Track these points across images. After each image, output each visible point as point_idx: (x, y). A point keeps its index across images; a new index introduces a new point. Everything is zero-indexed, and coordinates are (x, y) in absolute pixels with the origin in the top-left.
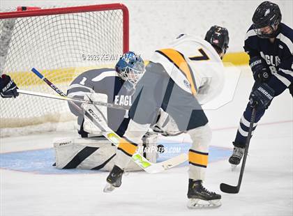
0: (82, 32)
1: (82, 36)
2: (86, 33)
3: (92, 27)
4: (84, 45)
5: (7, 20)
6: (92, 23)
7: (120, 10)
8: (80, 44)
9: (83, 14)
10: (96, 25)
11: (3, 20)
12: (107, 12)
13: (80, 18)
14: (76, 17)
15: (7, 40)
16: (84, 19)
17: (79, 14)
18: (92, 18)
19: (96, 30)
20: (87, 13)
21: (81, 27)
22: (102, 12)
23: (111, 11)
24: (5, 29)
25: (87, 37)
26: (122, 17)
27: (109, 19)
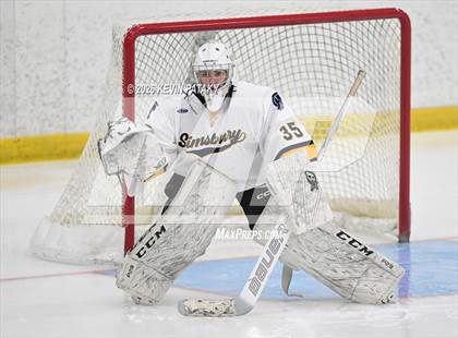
0: (330, 56)
1: (331, 63)
2: (337, 58)
3: (349, 48)
4: (334, 78)
6: (348, 41)
7: (397, 20)
8: (326, 76)
9: (333, 25)
10: (354, 45)
11: (195, 34)
12: (373, 22)
13: (327, 33)
17: (326, 25)
18: (347, 33)
19: (355, 53)
20: (341, 23)
21: (329, 48)
22: (366, 23)
23: (380, 21)
25: (338, 65)
26: (398, 31)
27: (377, 34)
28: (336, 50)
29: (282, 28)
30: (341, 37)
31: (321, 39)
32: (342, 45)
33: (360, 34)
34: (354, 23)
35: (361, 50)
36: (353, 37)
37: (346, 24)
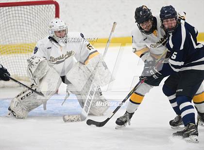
28: (29, 17)
29: (7, 8)
30: (31, 12)
31: (23, 12)
32: (31, 15)
33: (39, 11)
34: (36, 6)
35: (39, 17)
36: (36, 12)
37: (33, 6)
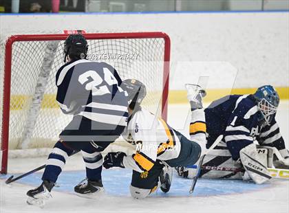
5: (51, 42)
14: (118, 44)
15: (49, 62)
16: (126, 46)
24: (48, 51)
